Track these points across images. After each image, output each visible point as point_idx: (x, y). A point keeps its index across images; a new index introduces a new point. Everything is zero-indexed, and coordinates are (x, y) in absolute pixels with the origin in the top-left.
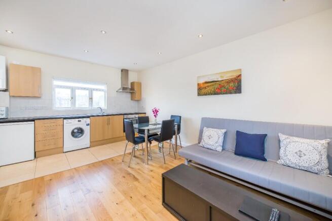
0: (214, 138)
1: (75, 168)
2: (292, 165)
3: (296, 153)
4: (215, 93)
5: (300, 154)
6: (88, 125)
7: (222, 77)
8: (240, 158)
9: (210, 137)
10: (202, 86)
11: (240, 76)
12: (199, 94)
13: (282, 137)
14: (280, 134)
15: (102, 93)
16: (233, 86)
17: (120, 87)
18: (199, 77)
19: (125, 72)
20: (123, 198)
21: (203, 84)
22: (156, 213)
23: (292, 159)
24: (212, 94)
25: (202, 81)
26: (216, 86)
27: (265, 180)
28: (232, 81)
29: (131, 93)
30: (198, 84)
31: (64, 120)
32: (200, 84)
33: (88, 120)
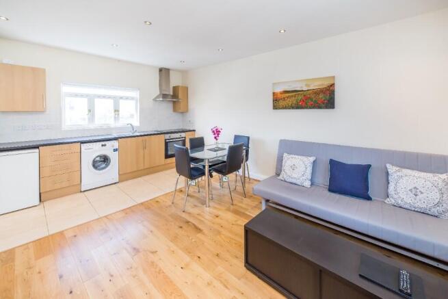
0: (299, 169)
1: (106, 217)
2: (406, 206)
3: (411, 190)
4: (297, 107)
5: (415, 192)
6: (115, 150)
7: (307, 85)
8: (337, 196)
9: (293, 167)
10: (279, 96)
11: (333, 85)
12: (275, 107)
13: (392, 169)
14: (388, 166)
15: (132, 103)
16: (323, 98)
17: (159, 93)
18: (274, 84)
19: (164, 72)
20: (187, 259)
21: (281, 93)
22: (239, 279)
23: (406, 199)
24: (293, 108)
25: (279, 90)
26: (300, 98)
27: (375, 227)
28: (322, 91)
29: (174, 102)
30: (274, 93)
31: (82, 145)
32: (277, 93)
33: (115, 144)
